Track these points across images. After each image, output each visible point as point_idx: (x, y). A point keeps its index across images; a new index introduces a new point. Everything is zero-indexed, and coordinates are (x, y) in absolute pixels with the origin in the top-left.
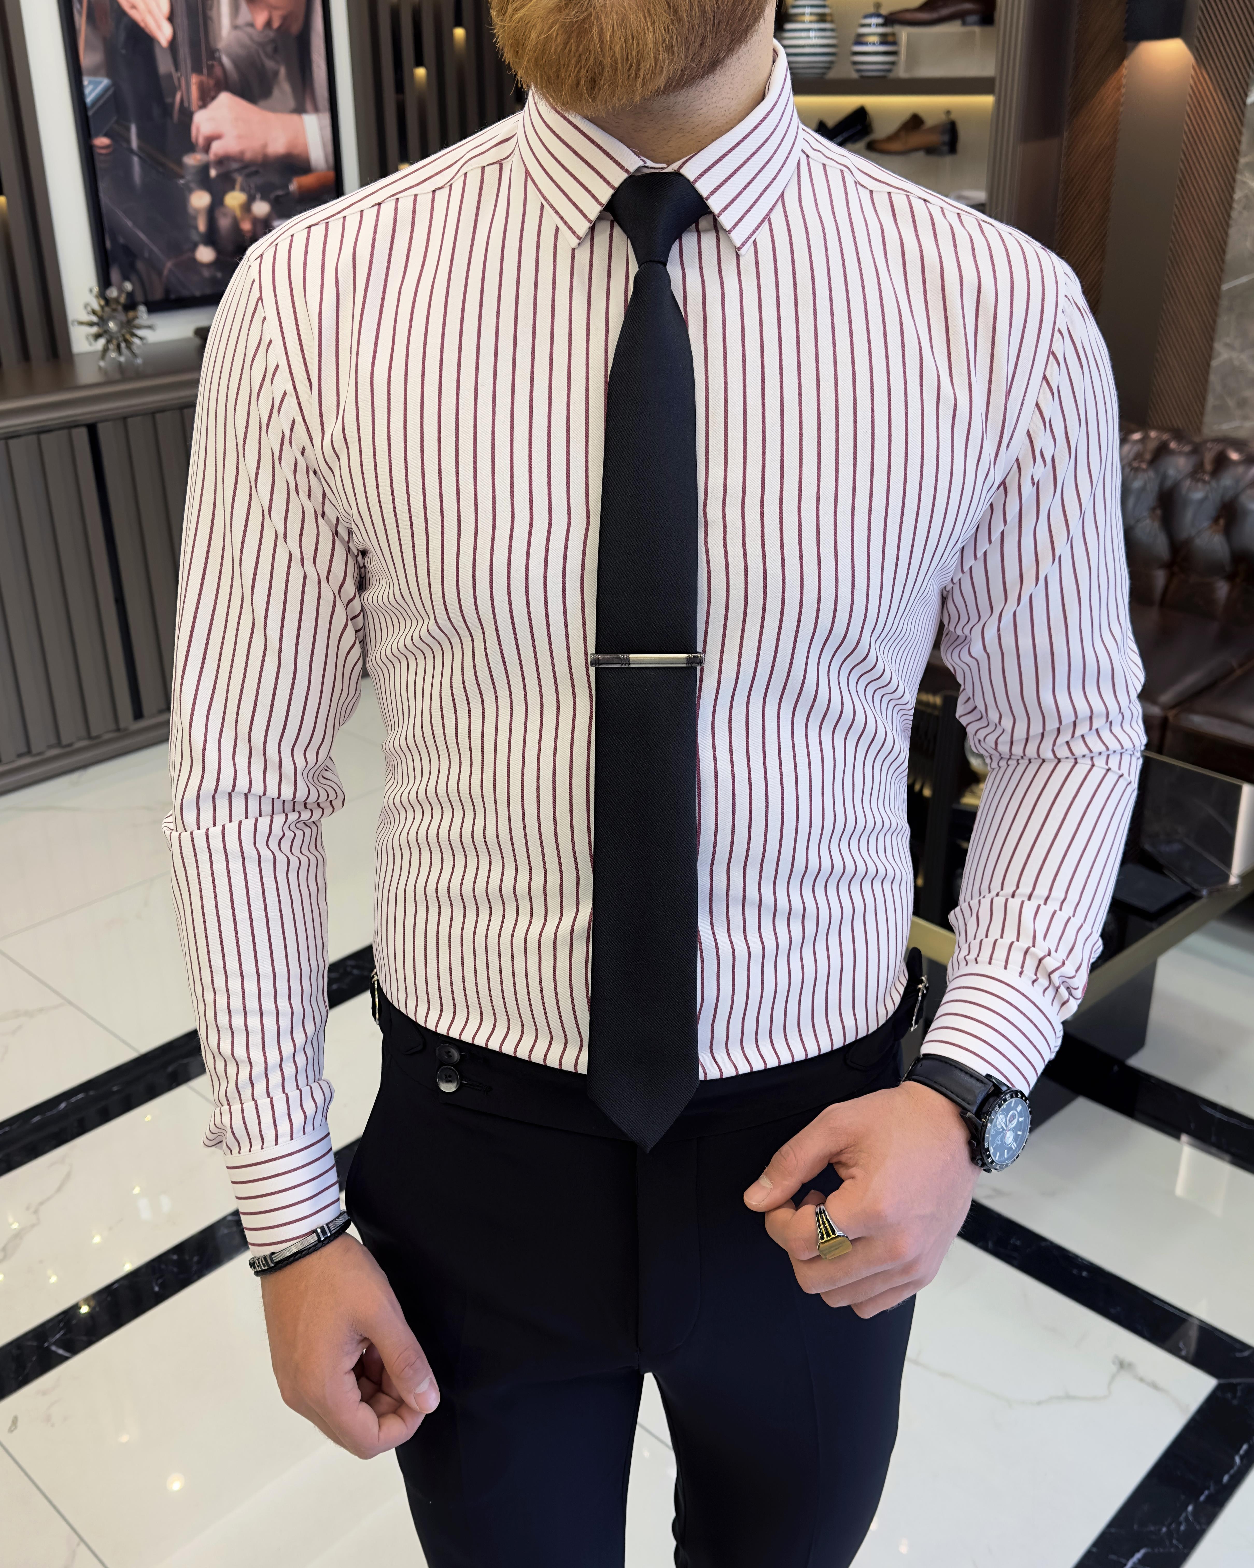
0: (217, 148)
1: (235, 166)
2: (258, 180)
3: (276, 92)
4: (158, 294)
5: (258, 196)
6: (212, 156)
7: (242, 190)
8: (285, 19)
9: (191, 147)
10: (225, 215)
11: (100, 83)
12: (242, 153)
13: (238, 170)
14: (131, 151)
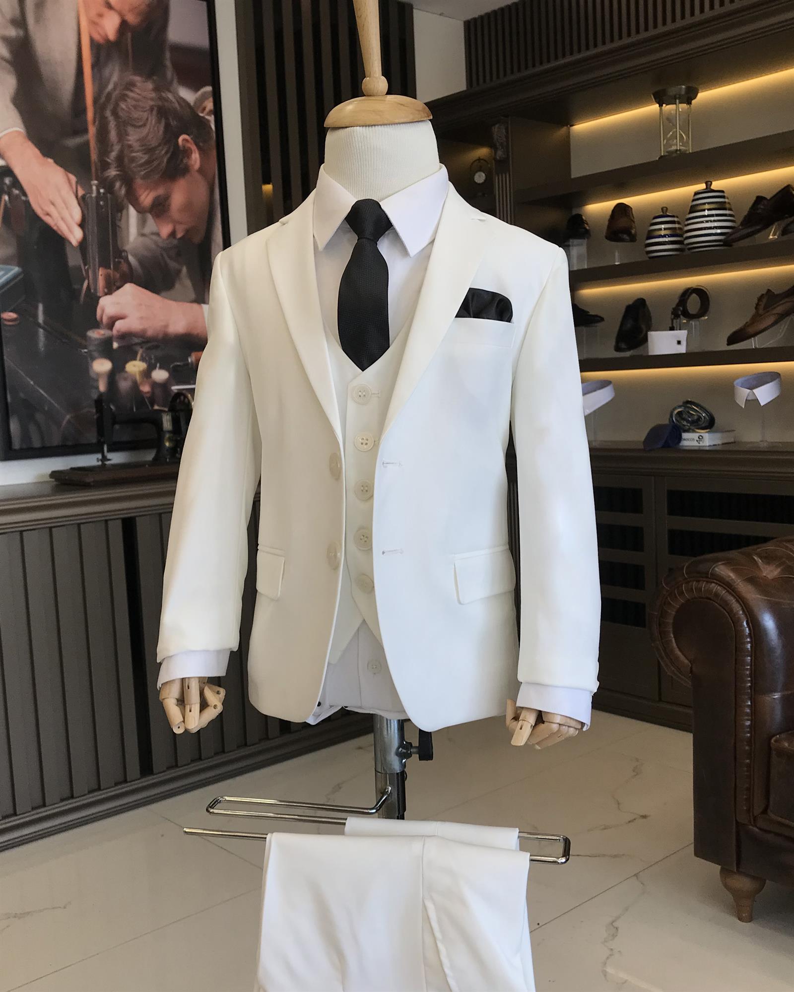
0: (119, 325)
1: (136, 340)
2: (159, 353)
3: (177, 286)
4: (56, 441)
5: (158, 365)
6: (115, 332)
7: (143, 359)
8: (187, 231)
9: (96, 324)
10: (125, 379)
11: (12, 270)
12: (144, 331)
13: (141, 344)
14: (39, 325)
